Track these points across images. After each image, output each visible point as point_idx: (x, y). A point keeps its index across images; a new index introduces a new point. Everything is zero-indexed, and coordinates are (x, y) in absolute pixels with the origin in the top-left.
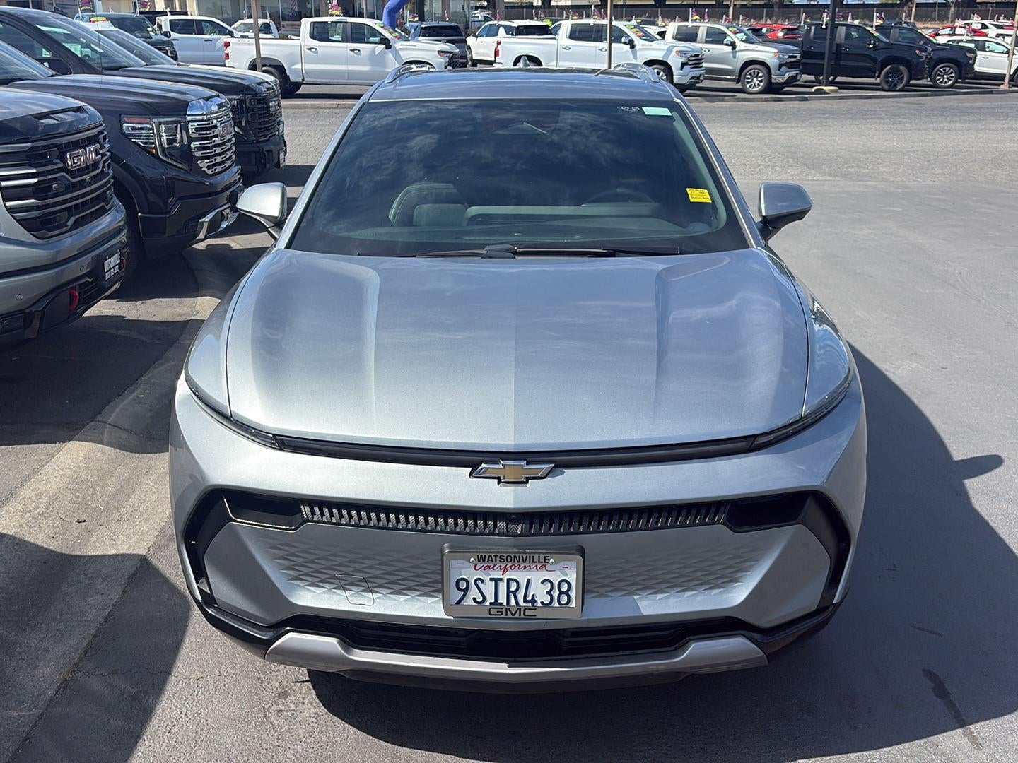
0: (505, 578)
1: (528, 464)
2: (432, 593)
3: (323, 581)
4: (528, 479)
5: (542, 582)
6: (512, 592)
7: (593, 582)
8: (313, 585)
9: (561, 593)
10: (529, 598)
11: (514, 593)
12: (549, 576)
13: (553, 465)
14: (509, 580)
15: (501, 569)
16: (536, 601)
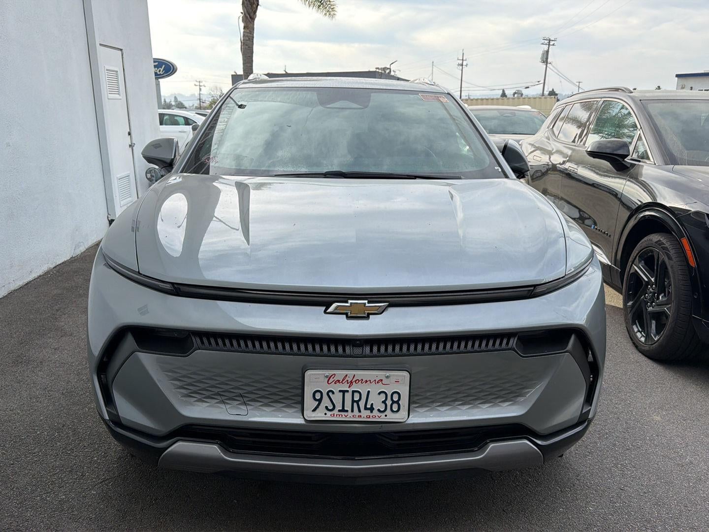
0: (351, 390)
1: (369, 303)
2: (293, 405)
3: (208, 397)
4: (369, 315)
5: (379, 393)
6: (356, 401)
7: (416, 395)
8: (200, 400)
9: (393, 402)
10: (369, 406)
11: (357, 402)
12: (385, 389)
13: (388, 304)
14: (353, 392)
15: (348, 383)
16: (373, 409)
